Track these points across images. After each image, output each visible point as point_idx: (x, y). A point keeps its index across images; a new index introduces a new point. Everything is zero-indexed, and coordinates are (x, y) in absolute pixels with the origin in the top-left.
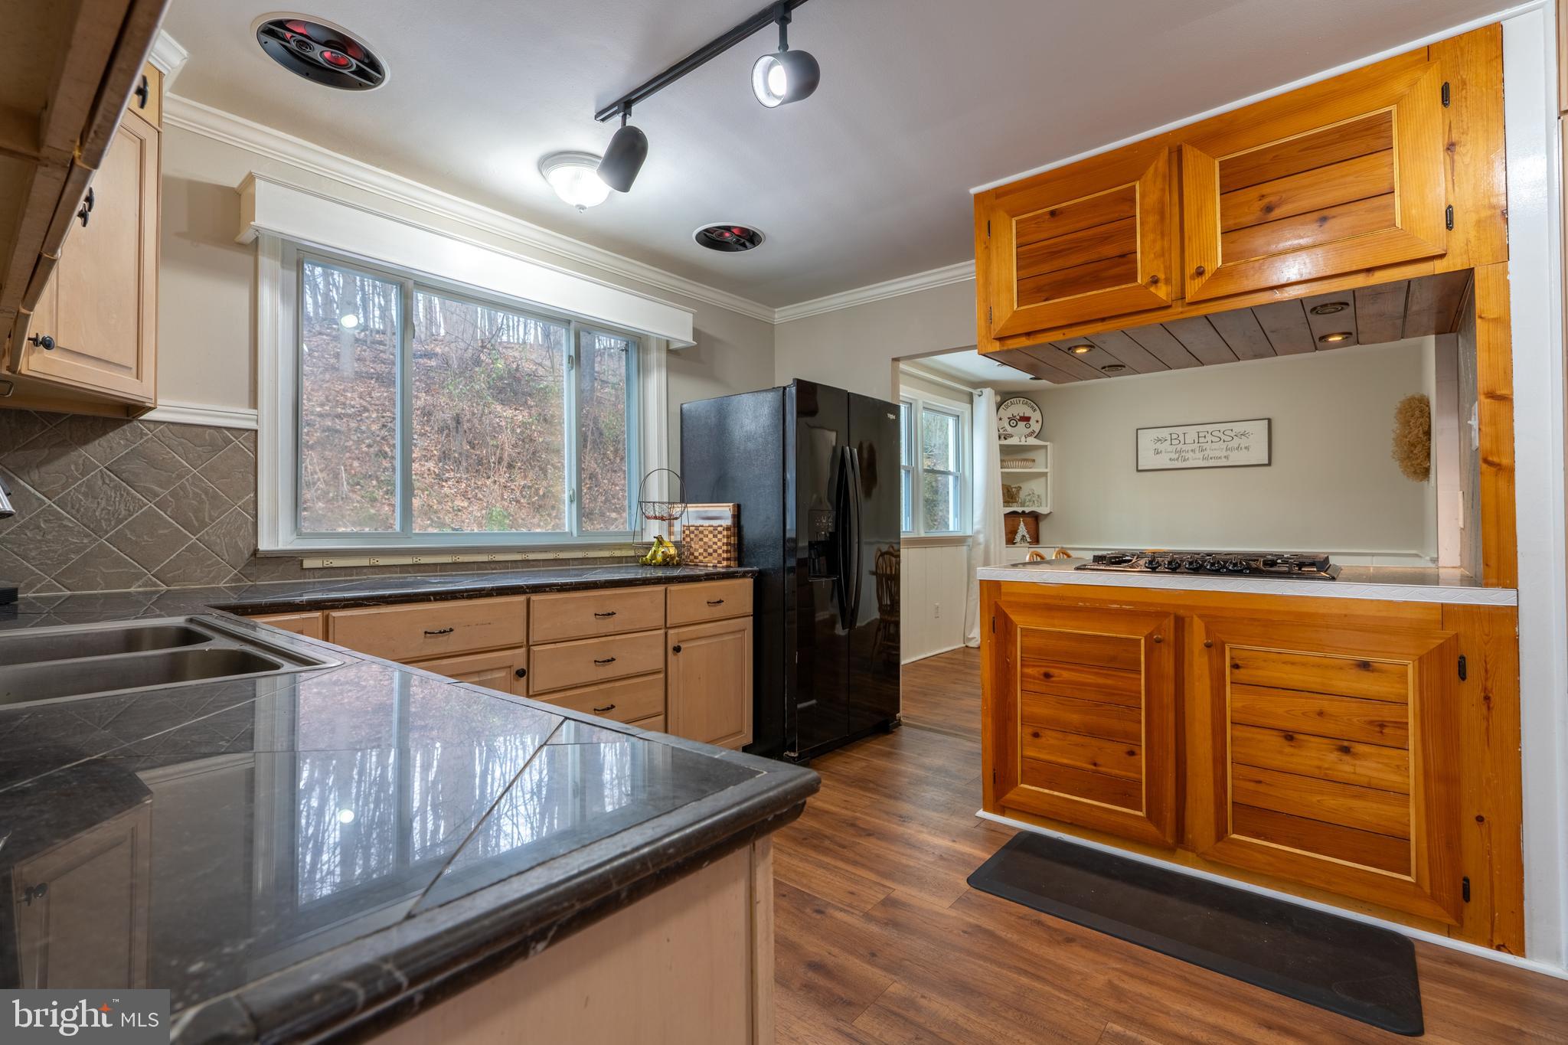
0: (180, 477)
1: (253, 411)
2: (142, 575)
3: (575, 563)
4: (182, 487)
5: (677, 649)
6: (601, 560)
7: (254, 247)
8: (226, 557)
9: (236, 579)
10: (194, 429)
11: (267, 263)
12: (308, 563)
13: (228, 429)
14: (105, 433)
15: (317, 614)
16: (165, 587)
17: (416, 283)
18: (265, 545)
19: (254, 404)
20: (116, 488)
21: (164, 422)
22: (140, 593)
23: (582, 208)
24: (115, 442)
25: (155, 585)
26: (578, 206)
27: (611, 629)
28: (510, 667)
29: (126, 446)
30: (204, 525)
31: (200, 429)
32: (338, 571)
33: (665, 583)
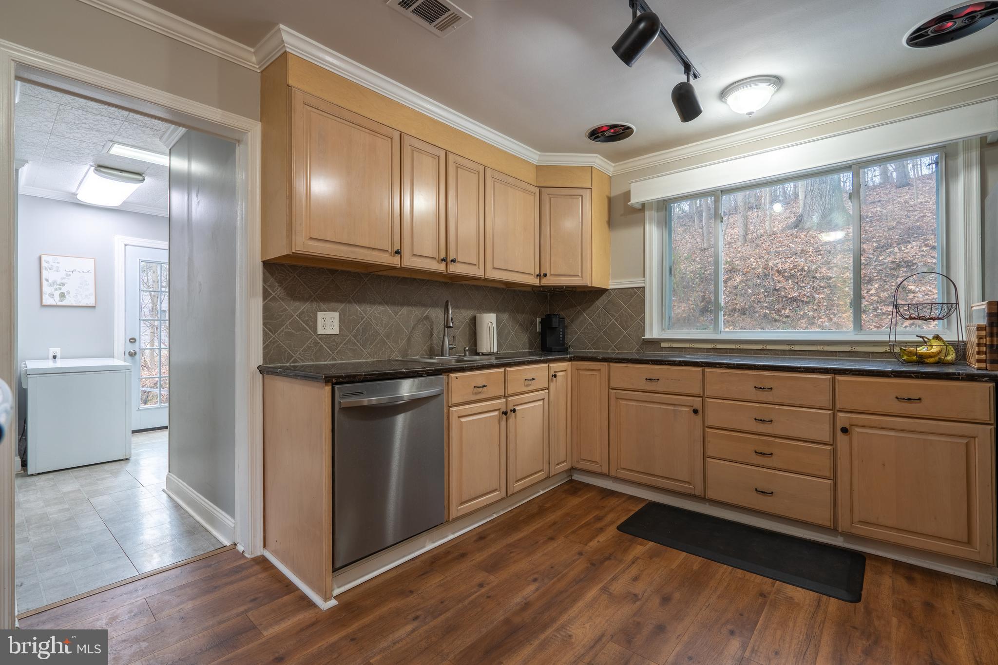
0: (621, 309)
1: (643, 279)
2: (610, 346)
3: (842, 355)
4: (622, 313)
5: (845, 431)
6: (875, 354)
7: (643, 207)
8: (635, 340)
9: (638, 350)
10: (625, 290)
11: (647, 213)
12: (663, 345)
13: (635, 288)
14: (602, 295)
15: (606, 364)
16: (617, 351)
17: (722, 191)
18: (647, 336)
19: (644, 277)
20: (605, 314)
21: (616, 289)
22: (611, 352)
23: (750, 113)
24: (604, 299)
25: (615, 350)
26: (747, 114)
27: (771, 399)
28: (692, 406)
29: (607, 299)
30: (628, 327)
31: (627, 290)
32: (676, 349)
33: (835, 374)
